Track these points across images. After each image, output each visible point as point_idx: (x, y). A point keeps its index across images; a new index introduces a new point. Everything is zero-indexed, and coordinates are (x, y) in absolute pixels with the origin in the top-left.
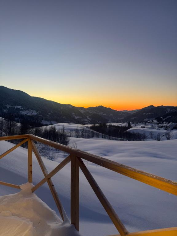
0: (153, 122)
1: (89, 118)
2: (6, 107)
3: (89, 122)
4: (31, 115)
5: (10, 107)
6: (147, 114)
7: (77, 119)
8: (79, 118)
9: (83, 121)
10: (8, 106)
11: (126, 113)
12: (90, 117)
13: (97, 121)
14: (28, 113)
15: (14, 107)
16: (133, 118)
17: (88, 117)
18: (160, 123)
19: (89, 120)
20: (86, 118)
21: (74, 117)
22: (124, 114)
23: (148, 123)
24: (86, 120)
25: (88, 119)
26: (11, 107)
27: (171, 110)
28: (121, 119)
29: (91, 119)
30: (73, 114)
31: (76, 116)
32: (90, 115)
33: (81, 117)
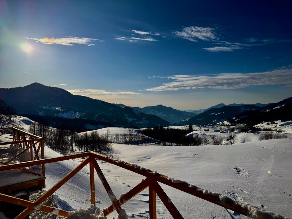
0: (223, 123)
2: (42, 108)
3: (146, 125)
4: (73, 118)
5: (46, 109)
6: (216, 114)
7: (131, 121)
8: (133, 121)
9: (138, 124)
10: (44, 108)
11: (190, 113)
12: (147, 119)
13: (155, 124)
14: (69, 116)
15: (51, 108)
16: (200, 120)
17: (143, 119)
18: (231, 125)
19: (145, 123)
21: (127, 119)
22: (188, 115)
23: (218, 125)
24: (142, 123)
25: (144, 122)
26: (48, 108)
29: (148, 122)
30: (126, 116)
31: (130, 117)
32: (147, 117)
33: (136, 119)
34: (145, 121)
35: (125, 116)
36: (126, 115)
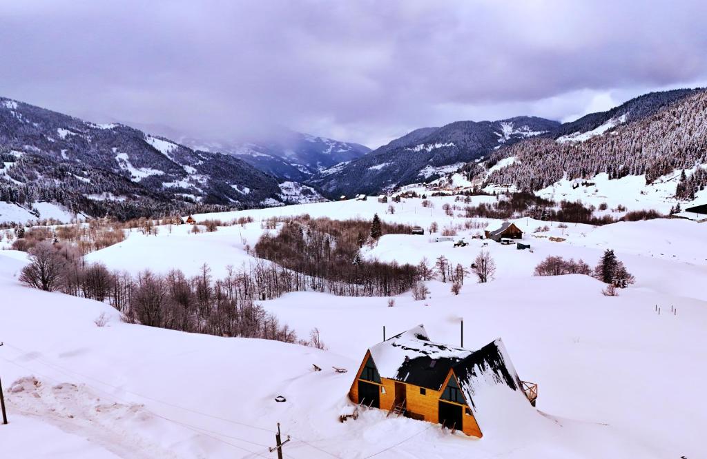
1: (199, 173)
3: (200, 191)
6: (430, 148)
7: (144, 180)
8: (152, 178)
9: (173, 190)
12: (201, 170)
13: (235, 187)
16: (379, 167)
17: (189, 169)
19: (198, 185)
20: (185, 174)
21: (128, 173)
24: (184, 184)
25: (191, 181)
27: (517, 132)
28: (332, 171)
29: (205, 180)
30: (121, 161)
31: (137, 166)
32: (201, 162)
33: (161, 173)
34: (194, 177)
35: (117, 158)
36: (124, 156)
